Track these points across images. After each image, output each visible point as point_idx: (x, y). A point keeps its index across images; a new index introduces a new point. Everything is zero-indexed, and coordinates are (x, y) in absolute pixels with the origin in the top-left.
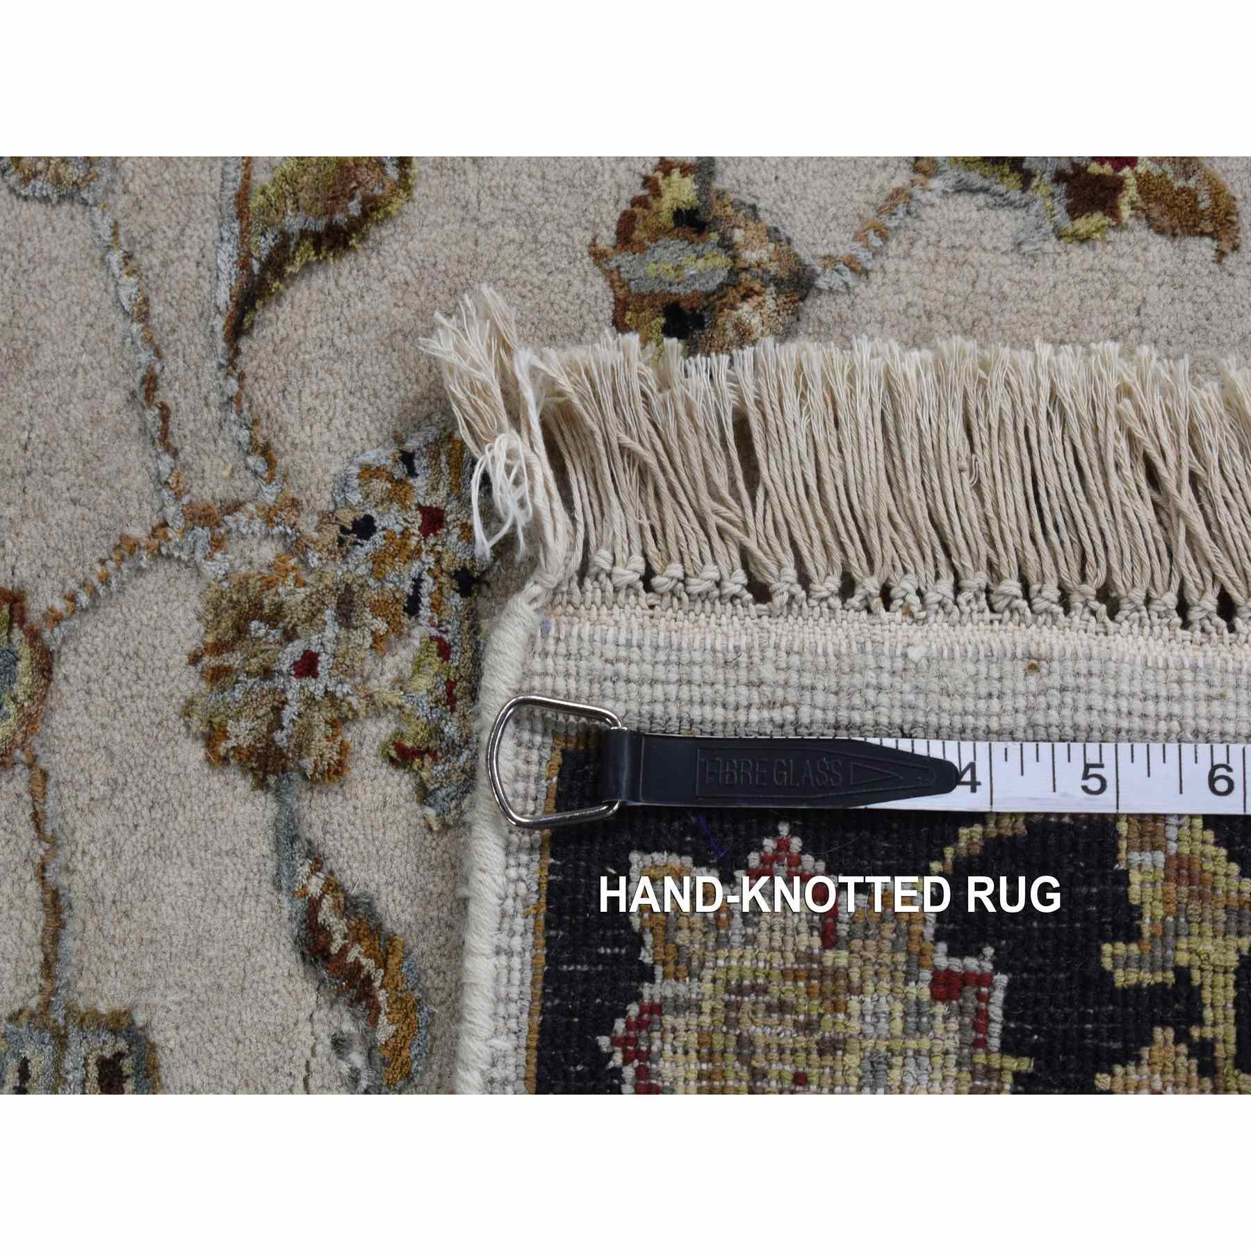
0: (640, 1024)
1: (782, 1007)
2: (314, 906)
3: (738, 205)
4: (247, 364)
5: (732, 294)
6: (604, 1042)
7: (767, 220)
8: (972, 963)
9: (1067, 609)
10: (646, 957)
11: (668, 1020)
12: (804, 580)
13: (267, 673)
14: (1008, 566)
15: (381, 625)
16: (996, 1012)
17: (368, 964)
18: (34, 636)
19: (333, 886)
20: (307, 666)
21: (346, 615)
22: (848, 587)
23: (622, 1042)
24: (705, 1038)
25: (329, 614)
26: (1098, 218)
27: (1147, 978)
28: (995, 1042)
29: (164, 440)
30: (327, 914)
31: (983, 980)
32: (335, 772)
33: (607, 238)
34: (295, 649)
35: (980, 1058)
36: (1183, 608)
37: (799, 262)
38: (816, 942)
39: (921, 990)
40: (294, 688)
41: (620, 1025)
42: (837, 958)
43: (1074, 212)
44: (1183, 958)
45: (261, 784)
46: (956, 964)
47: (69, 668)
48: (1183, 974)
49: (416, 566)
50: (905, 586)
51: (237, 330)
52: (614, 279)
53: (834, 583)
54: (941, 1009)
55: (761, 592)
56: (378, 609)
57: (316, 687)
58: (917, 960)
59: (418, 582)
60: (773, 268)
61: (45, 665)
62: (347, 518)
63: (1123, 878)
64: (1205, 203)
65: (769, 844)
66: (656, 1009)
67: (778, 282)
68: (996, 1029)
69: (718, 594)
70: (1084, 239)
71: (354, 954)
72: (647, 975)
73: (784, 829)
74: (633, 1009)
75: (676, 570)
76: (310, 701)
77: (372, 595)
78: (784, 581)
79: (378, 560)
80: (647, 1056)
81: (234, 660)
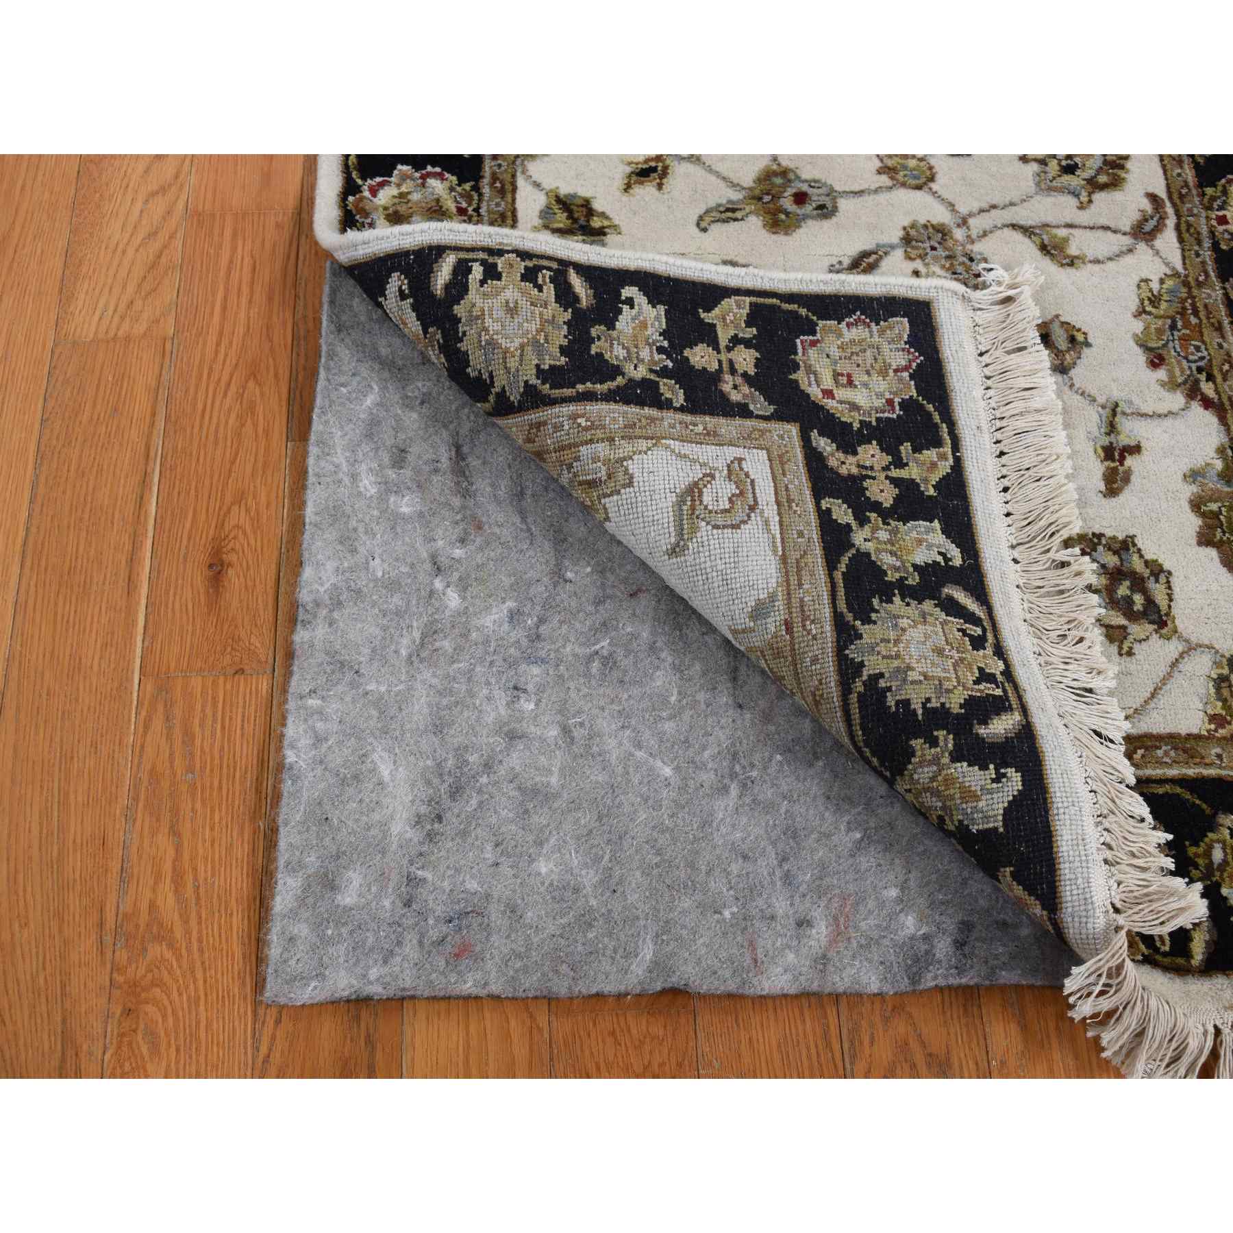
0: (864, 322)
1: (875, 359)
2: (876, 253)
3: (1079, 353)
4: (1006, 230)
5: (1055, 351)
6: (858, 313)
7: (1078, 361)
8: (897, 408)
9: (995, 443)
10: (882, 323)
11: (867, 330)
12: (987, 366)
13: (929, 238)
14: (1004, 423)
15: (947, 265)
16: (886, 415)
17: (862, 267)
18: (925, 184)
19: (881, 257)
20: (933, 248)
21: (948, 257)
22: (988, 378)
23: (859, 319)
24: (864, 340)
25: (947, 253)
26: (1102, 455)
27: (903, 455)
28: (878, 415)
29: (982, 211)
30: (874, 257)
31: (894, 412)
32: (909, 258)
33: (1062, 319)
34: (937, 245)
35: (873, 412)
36: (1004, 477)
37: (1070, 369)
38: (894, 367)
39: (888, 396)
40: (927, 245)
41: (863, 317)
42: (891, 373)
43: (1103, 448)
44: (911, 464)
45: (901, 239)
46: (896, 404)
47: (918, 193)
48: (907, 464)
49: (964, 273)
50: (991, 393)
51: (1014, 226)
52: (1052, 321)
53: (988, 374)
54: (884, 401)
55: (981, 354)
56: (952, 264)
57: (928, 250)
58: (895, 394)
59: (960, 274)
60: (1066, 363)
61: (919, 188)
62: (973, 255)
63: (928, 449)
64: (1115, 486)
65: (917, 354)
66: (869, 327)
67: (1062, 364)
68: (882, 415)
69: (977, 343)
70: (1095, 452)
71: (864, 264)
72: (877, 324)
73: (922, 358)
74: (868, 320)
75: (981, 331)
76: (925, 249)
77: (955, 263)
78: (986, 359)
79: (963, 263)
80: (856, 325)
81: (931, 230)
